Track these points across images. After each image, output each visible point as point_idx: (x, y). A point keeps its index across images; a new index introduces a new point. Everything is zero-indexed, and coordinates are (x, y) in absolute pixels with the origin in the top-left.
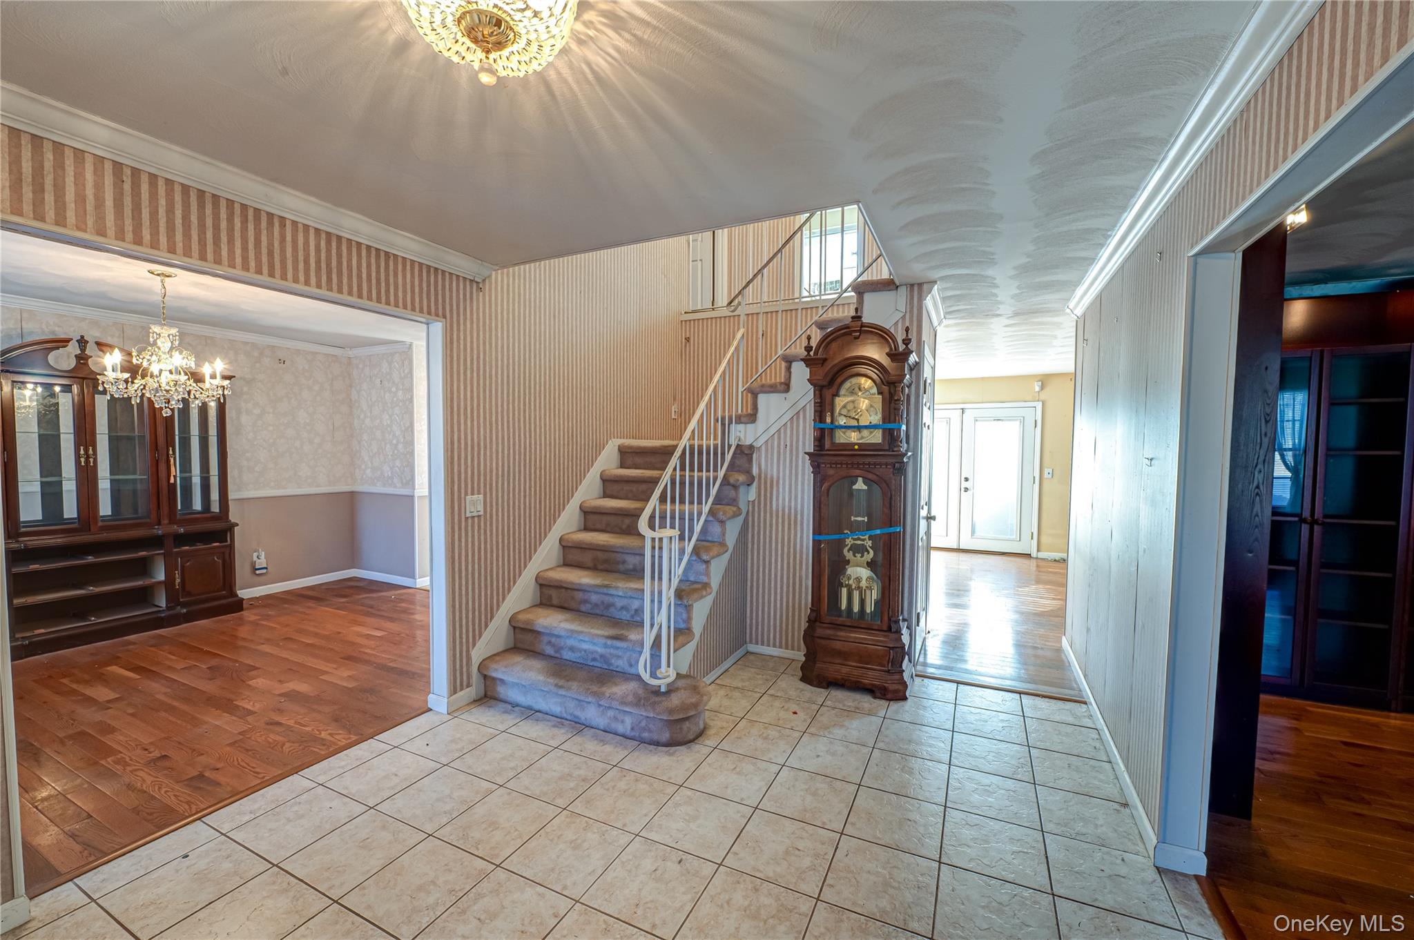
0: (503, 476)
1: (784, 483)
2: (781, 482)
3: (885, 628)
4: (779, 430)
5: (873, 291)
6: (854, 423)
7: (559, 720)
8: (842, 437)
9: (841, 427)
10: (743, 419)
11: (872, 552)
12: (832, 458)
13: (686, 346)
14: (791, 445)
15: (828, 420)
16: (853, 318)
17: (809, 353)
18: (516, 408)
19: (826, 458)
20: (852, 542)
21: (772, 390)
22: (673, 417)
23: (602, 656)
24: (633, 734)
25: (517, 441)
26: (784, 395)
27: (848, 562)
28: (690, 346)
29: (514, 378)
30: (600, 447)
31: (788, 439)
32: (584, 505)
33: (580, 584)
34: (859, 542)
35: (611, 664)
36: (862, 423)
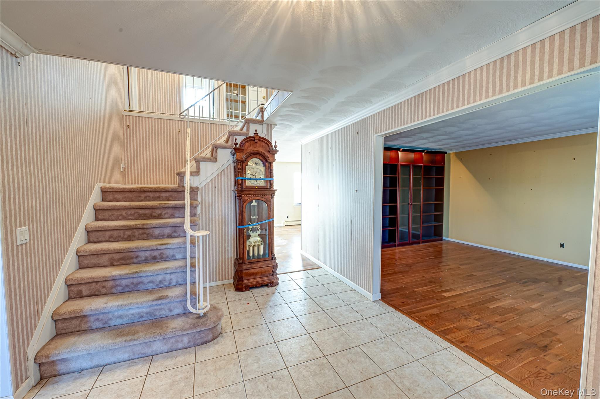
0: (40, 210)
1: (215, 205)
2: (214, 204)
3: (271, 259)
4: (212, 180)
5: (254, 123)
6: (254, 177)
7: (130, 362)
8: (249, 183)
9: (248, 179)
10: (193, 174)
11: (260, 230)
12: (247, 192)
13: (127, 130)
14: (218, 187)
15: (244, 176)
16: (255, 134)
17: (236, 146)
18: (46, 160)
19: (245, 192)
20: (252, 227)
21: (209, 160)
22: (122, 171)
23: (147, 313)
24: (189, 344)
25: (48, 184)
26: (214, 163)
27: (250, 236)
28: (130, 130)
29: (43, 137)
30: (91, 189)
31: (217, 184)
32: (87, 226)
33: (113, 276)
34: (255, 227)
35: (155, 315)
36: (257, 177)
